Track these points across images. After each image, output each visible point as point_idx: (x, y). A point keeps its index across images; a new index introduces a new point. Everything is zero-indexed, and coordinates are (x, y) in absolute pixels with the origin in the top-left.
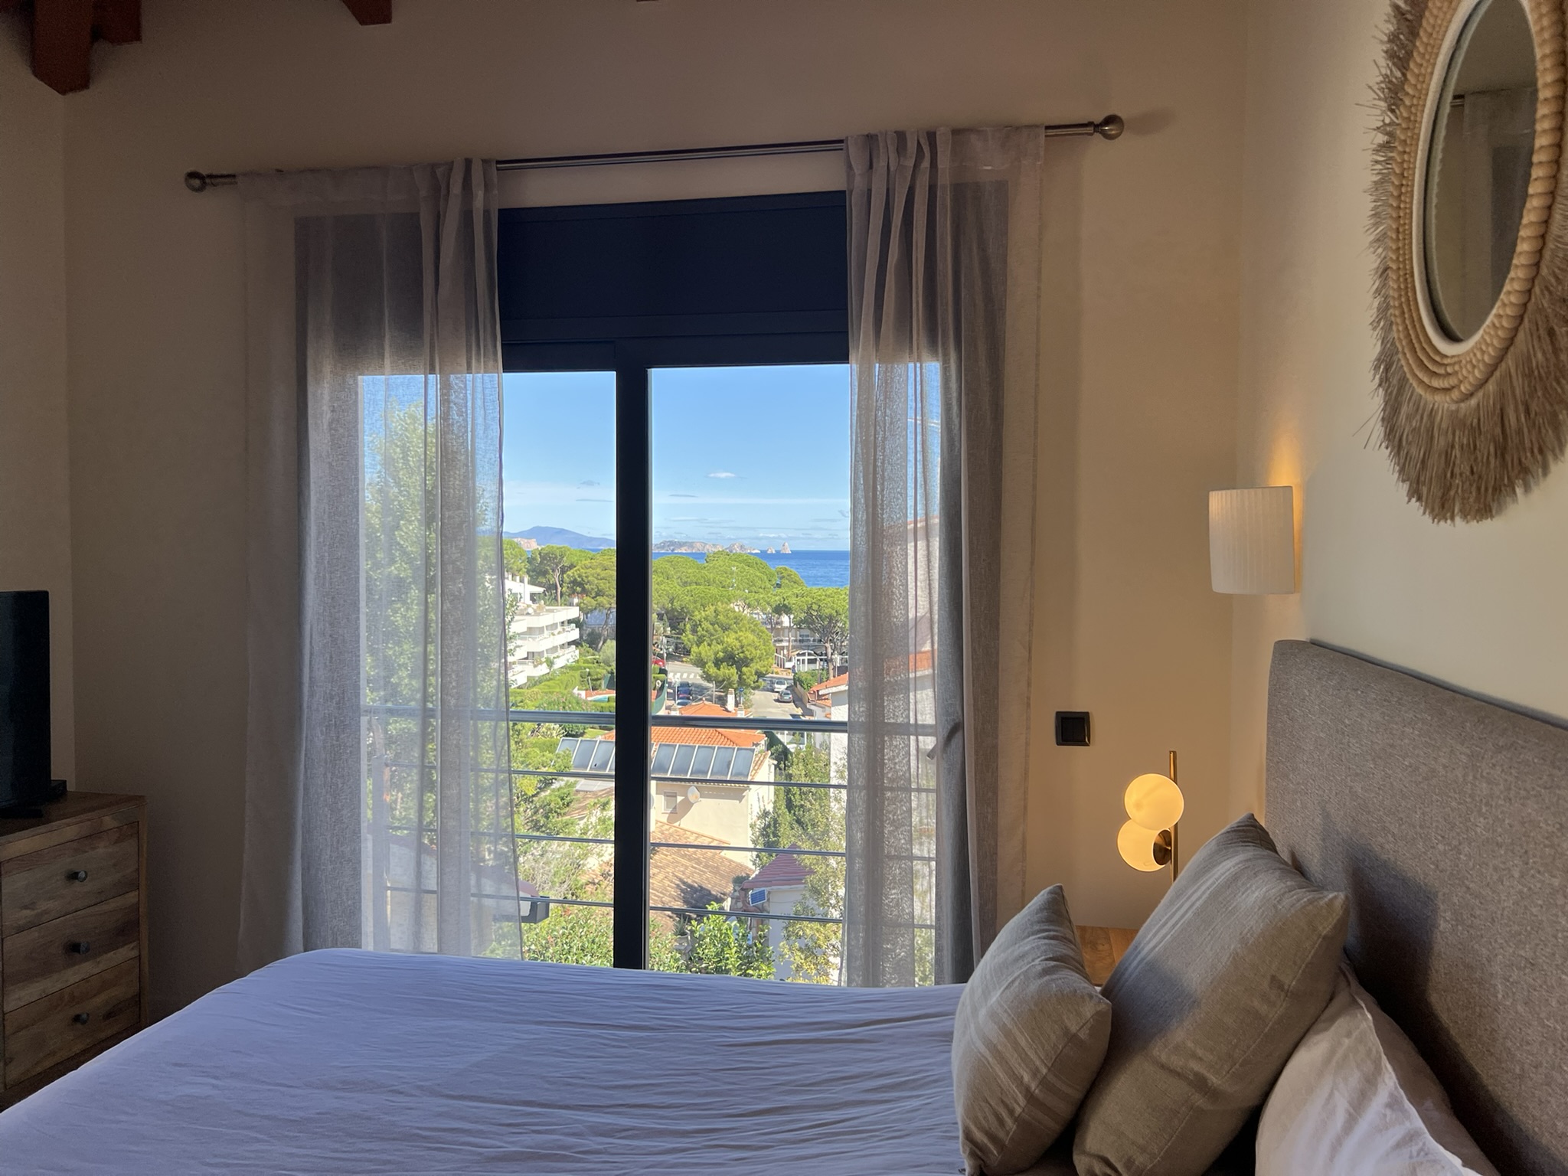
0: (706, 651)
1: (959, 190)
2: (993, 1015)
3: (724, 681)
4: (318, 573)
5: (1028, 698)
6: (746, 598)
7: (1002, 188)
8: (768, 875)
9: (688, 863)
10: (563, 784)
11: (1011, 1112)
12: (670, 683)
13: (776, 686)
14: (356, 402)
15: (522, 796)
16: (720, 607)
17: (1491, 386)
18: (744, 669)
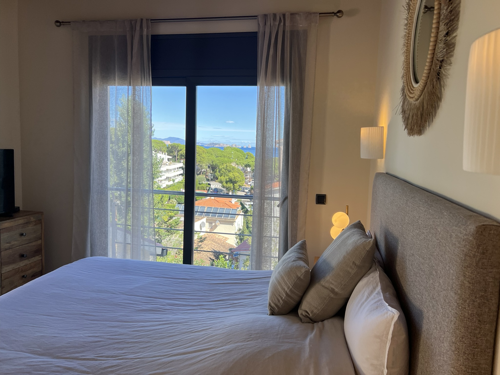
0: (223, 178)
1: (292, 33)
2: (279, 272)
3: (228, 188)
4: (95, 146)
5: (308, 190)
6: (236, 162)
7: (306, 33)
8: (240, 248)
9: (216, 244)
10: (176, 218)
11: (282, 298)
12: (211, 188)
13: (245, 190)
14: (107, 94)
15: (163, 221)
16: (228, 164)
17: (422, 97)
18: (235, 184)
